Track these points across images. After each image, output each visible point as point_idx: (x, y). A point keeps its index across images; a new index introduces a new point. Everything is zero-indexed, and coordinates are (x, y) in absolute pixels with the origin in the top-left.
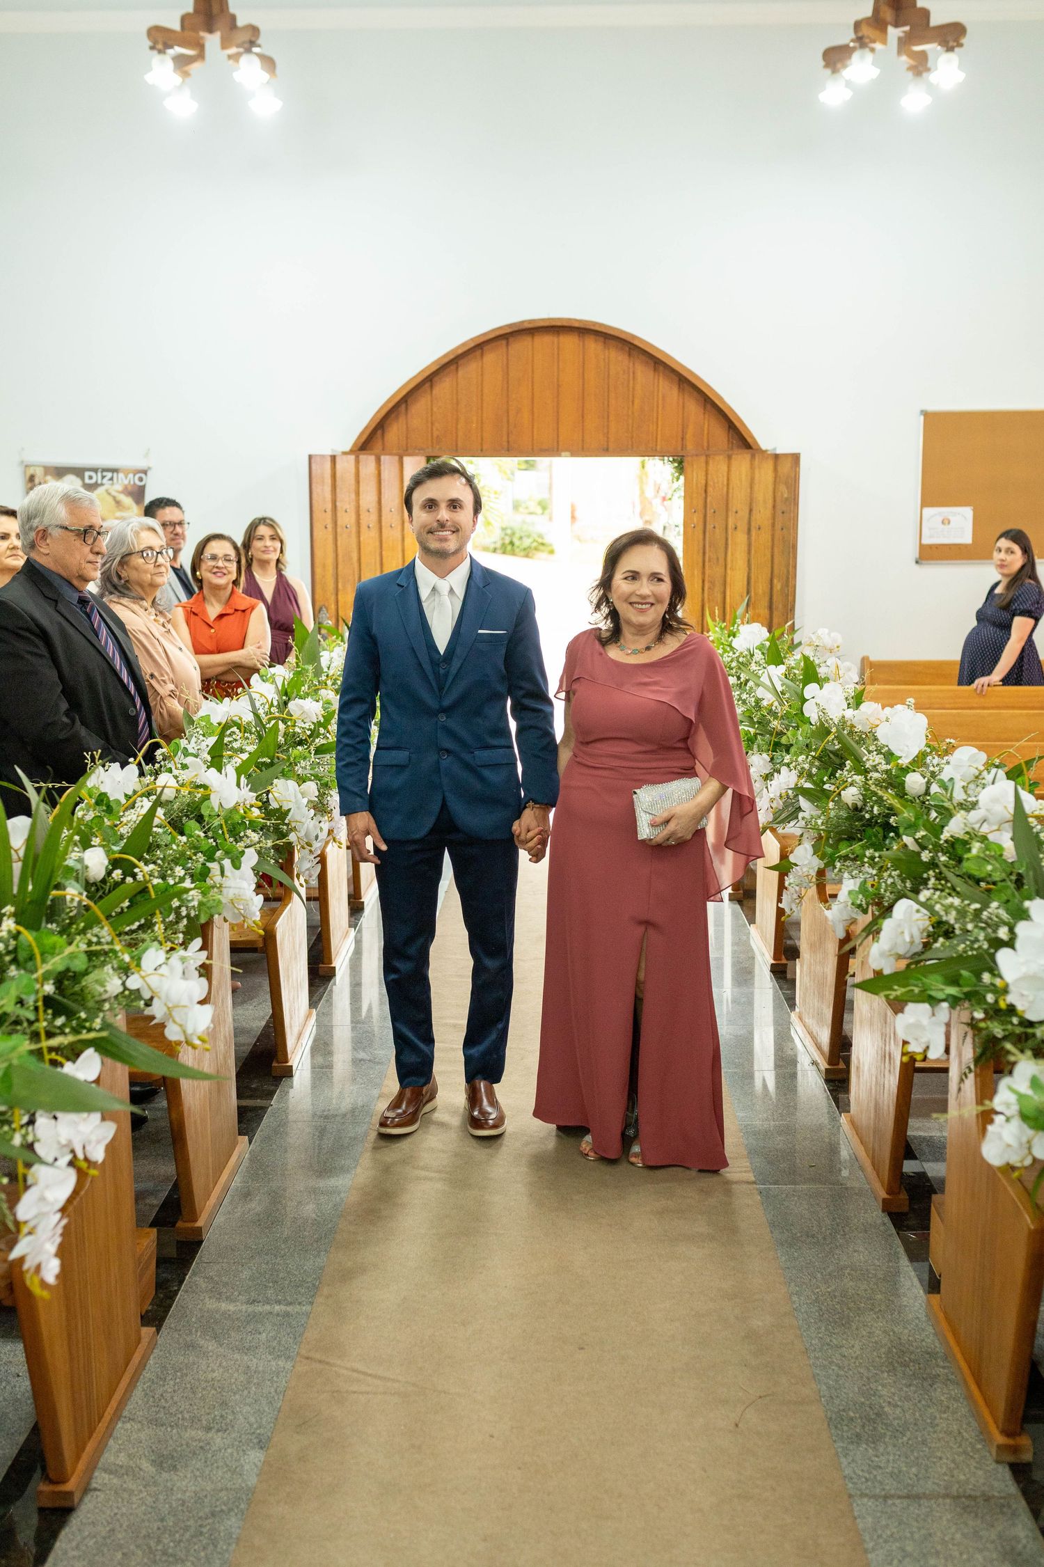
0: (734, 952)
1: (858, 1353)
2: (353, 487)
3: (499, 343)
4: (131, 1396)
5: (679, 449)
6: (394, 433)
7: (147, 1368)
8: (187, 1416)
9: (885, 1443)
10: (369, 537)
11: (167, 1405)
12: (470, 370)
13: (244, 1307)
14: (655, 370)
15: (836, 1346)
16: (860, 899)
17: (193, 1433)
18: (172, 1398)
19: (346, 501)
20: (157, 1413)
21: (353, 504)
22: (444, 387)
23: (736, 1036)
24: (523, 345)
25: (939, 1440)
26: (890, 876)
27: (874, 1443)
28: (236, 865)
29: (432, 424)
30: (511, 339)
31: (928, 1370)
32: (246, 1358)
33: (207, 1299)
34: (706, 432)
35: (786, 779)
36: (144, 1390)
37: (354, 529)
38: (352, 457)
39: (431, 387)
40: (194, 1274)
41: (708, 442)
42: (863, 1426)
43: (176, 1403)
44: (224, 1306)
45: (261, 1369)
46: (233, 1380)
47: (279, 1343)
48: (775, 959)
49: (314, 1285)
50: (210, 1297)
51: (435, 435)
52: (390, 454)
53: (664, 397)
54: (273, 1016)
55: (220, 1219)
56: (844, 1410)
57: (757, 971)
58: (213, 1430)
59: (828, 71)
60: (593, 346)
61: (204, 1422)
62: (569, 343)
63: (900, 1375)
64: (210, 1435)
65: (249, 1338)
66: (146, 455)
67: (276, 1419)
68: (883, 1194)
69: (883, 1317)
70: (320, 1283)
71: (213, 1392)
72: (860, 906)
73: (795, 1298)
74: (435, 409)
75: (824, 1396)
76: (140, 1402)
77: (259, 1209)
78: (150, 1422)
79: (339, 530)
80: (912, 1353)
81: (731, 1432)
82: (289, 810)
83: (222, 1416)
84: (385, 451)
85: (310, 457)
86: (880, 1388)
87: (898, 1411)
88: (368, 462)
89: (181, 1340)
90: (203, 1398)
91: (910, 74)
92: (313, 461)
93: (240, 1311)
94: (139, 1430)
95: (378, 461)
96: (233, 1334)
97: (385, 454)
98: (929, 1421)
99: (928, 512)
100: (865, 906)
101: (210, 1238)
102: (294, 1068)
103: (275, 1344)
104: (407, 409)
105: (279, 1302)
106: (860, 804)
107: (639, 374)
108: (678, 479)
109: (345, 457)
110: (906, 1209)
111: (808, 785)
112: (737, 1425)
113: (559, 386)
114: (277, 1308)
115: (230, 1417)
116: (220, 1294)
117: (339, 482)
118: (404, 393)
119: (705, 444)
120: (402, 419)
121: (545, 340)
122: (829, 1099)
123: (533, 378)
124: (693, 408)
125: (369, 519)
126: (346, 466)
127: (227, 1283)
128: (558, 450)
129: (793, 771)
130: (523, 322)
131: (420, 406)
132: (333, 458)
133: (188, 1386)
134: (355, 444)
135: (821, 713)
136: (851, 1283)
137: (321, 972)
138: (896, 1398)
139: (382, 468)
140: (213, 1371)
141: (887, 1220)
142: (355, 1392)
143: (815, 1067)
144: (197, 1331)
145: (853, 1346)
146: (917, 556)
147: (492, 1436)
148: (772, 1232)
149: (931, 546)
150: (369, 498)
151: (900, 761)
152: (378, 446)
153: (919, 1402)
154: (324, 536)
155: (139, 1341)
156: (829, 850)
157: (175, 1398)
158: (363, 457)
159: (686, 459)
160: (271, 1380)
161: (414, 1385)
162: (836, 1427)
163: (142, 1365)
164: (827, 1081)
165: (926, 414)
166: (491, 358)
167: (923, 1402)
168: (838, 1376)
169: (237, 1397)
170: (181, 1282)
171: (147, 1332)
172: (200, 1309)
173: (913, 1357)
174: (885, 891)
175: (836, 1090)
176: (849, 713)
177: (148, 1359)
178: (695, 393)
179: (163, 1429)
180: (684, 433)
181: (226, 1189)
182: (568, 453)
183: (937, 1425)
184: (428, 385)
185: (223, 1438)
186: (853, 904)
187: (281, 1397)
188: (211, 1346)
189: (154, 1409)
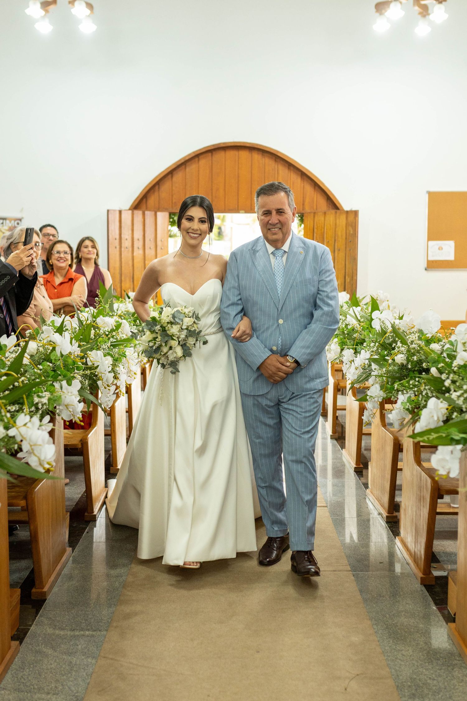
0: (334, 464)
1: (411, 653)
2: (130, 227)
3: (207, 154)
4: (4, 677)
5: (301, 210)
6: (152, 200)
7: (14, 663)
8: (36, 687)
9: (428, 698)
10: (138, 253)
11: (25, 682)
12: (192, 168)
13: (69, 633)
14: (289, 169)
15: (399, 650)
16: (408, 406)
17: (39, 695)
18: (28, 678)
19: (127, 234)
20: (19, 685)
21: (130, 236)
22: (178, 177)
23: (337, 501)
24: (221, 155)
25: (459, 696)
26: (425, 389)
27: (422, 698)
28: (69, 384)
29: (172, 196)
30: (214, 152)
31: (451, 662)
32: (70, 658)
33: (48, 629)
34: (315, 201)
35: (364, 355)
36: (12, 674)
37: (130, 249)
38: (130, 212)
39: (172, 177)
40: (41, 616)
41: (317, 206)
42: (416, 690)
43: (30, 680)
44: (57, 632)
45: (78, 663)
46: (62, 669)
47: (88, 650)
48: (356, 465)
49: (108, 621)
50: (50, 628)
51: (174, 201)
52: (150, 210)
53: (293, 183)
54: (86, 491)
55: (55, 589)
56: (405, 682)
57: (346, 471)
58: (51, 695)
59: (378, 14)
60: (256, 156)
61: (46, 690)
62: (244, 154)
63: (435, 664)
64: (49, 696)
65: (71, 648)
66: (22, 210)
67: (87, 688)
68: (420, 575)
69: (424, 636)
70: (111, 620)
71: (51, 675)
72: (408, 409)
73: (375, 627)
74: (174, 188)
75: (393, 675)
76: (9, 680)
77: (77, 584)
78: (16, 690)
79: (123, 249)
80: (441, 653)
81: (343, 693)
82: (98, 366)
83: (56, 687)
84: (147, 209)
85: (108, 211)
86: (424, 671)
87: (435, 682)
88: (138, 214)
89: (33, 649)
90: (45, 678)
91: (420, 16)
92: (109, 213)
93: (67, 634)
94: (9, 694)
95: (144, 214)
96: (62, 646)
97: (148, 210)
98: (453, 687)
99: (431, 243)
100: (410, 409)
101: (50, 598)
102: (97, 517)
103: (86, 650)
104: (159, 188)
105: (88, 630)
106: (405, 362)
107: (280, 172)
108: (301, 225)
109: (126, 212)
110: (433, 583)
111: (376, 357)
112: (346, 689)
113: (238, 177)
114: (87, 633)
115: (61, 687)
116: (55, 626)
117: (123, 225)
118: (158, 179)
119: (315, 207)
120: (156, 194)
121: (231, 154)
122: (388, 531)
123: (225, 172)
124: (309, 188)
125: (138, 244)
126: (127, 217)
127: (59, 621)
128: (238, 210)
129: (368, 352)
130: (220, 144)
131: (166, 187)
132: (120, 212)
133: (37, 672)
134: (132, 206)
135: (381, 324)
136: (406, 619)
137: (111, 472)
138: (434, 676)
139: (146, 217)
140: (51, 664)
141: (423, 588)
142: (132, 674)
143: (380, 516)
144: (42, 644)
145: (408, 650)
146: (426, 266)
147: (209, 696)
148: (361, 595)
149: (433, 261)
150: (138, 234)
151: (427, 336)
152: (144, 206)
153: (447, 677)
154: (115, 253)
155: (10, 648)
156: (389, 386)
157: (29, 678)
158: (136, 212)
159: (305, 215)
160: (84, 669)
161: (164, 670)
162: (401, 690)
163: (11, 661)
164: (387, 522)
165: (429, 193)
166: (203, 162)
167: (449, 678)
168: (401, 665)
169: (65, 677)
170: (33, 621)
171: (15, 643)
172: (44, 634)
173: (442, 655)
174: (422, 399)
175: (392, 527)
176: (397, 322)
177: (15, 658)
178: (310, 181)
179: (22, 693)
180: (304, 201)
181: (59, 574)
182: (243, 211)
183: (457, 689)
184: (170, 176)
185: (56, 698)
186: (404, 408)
187: (90, 677)
188: (50, 651)
189: (17, 683)
